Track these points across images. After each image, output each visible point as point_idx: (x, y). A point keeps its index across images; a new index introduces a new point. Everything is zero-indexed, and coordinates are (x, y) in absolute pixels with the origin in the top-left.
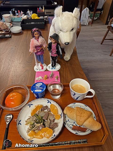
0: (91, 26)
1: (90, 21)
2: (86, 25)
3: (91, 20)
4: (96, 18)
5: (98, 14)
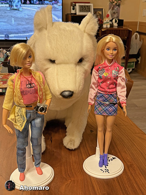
4: (131, 70)
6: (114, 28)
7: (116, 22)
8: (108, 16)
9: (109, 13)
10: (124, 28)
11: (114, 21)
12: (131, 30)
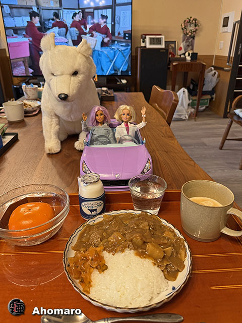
0: (195, 121)
1: (192, 113)
2: (184, 118)
3: (193, 110)
4: (204, 108)
5: (206, 101)
6: (187, 61)
7: (189, 55)
8: (181, 49)
9: (182, 46)
10: (198, 61)
11: (187, 54)
12: (205, 64)
